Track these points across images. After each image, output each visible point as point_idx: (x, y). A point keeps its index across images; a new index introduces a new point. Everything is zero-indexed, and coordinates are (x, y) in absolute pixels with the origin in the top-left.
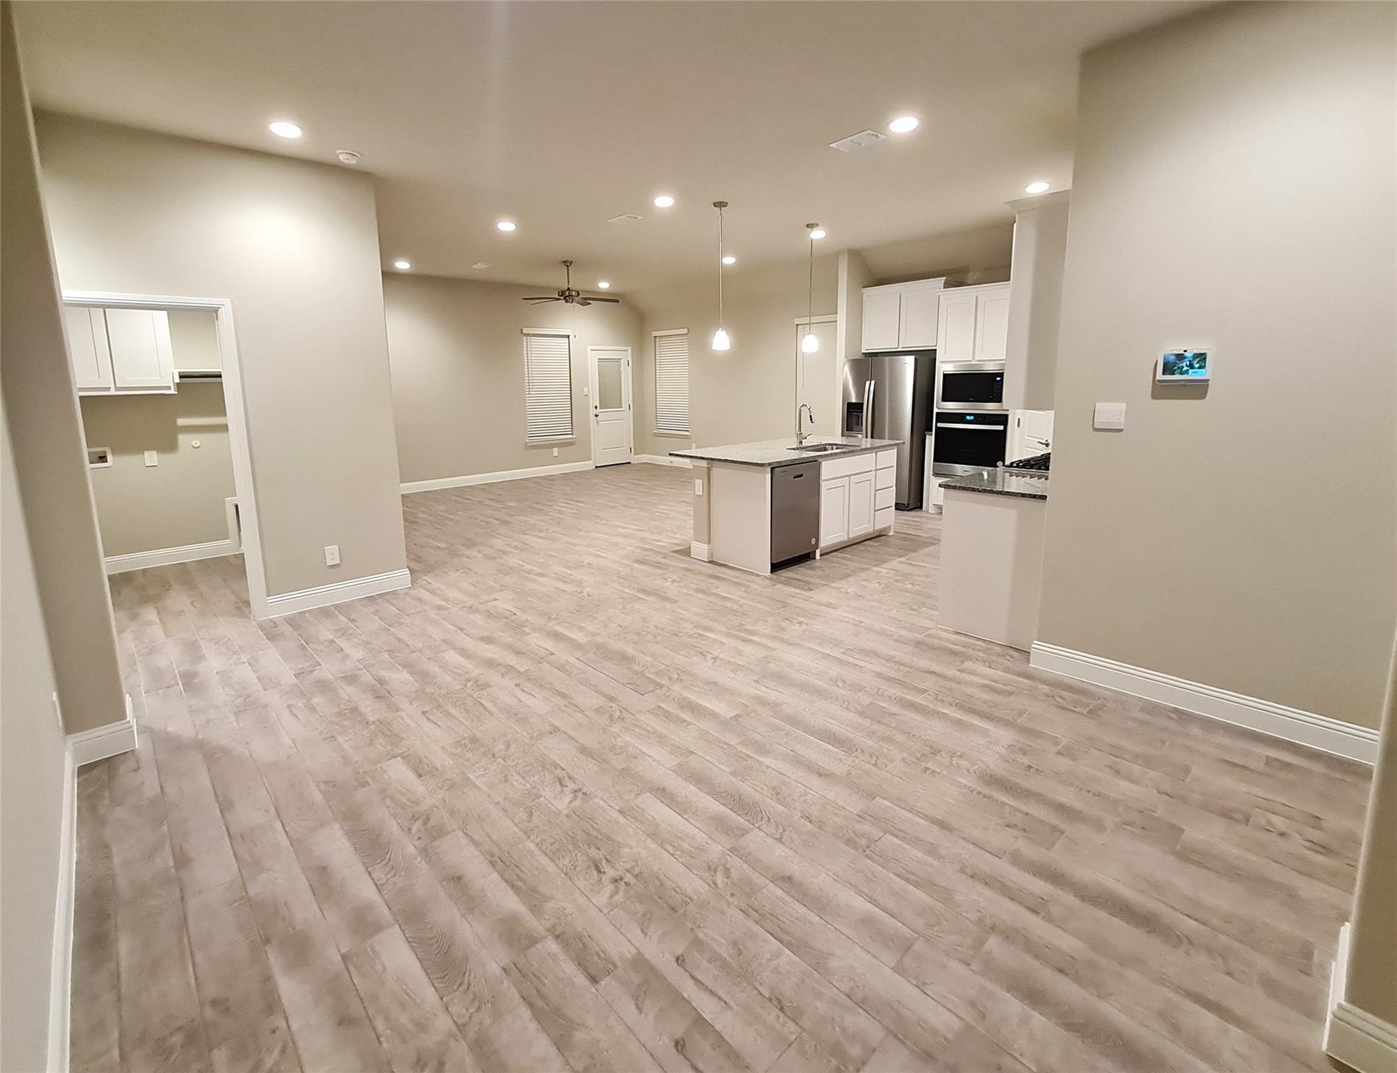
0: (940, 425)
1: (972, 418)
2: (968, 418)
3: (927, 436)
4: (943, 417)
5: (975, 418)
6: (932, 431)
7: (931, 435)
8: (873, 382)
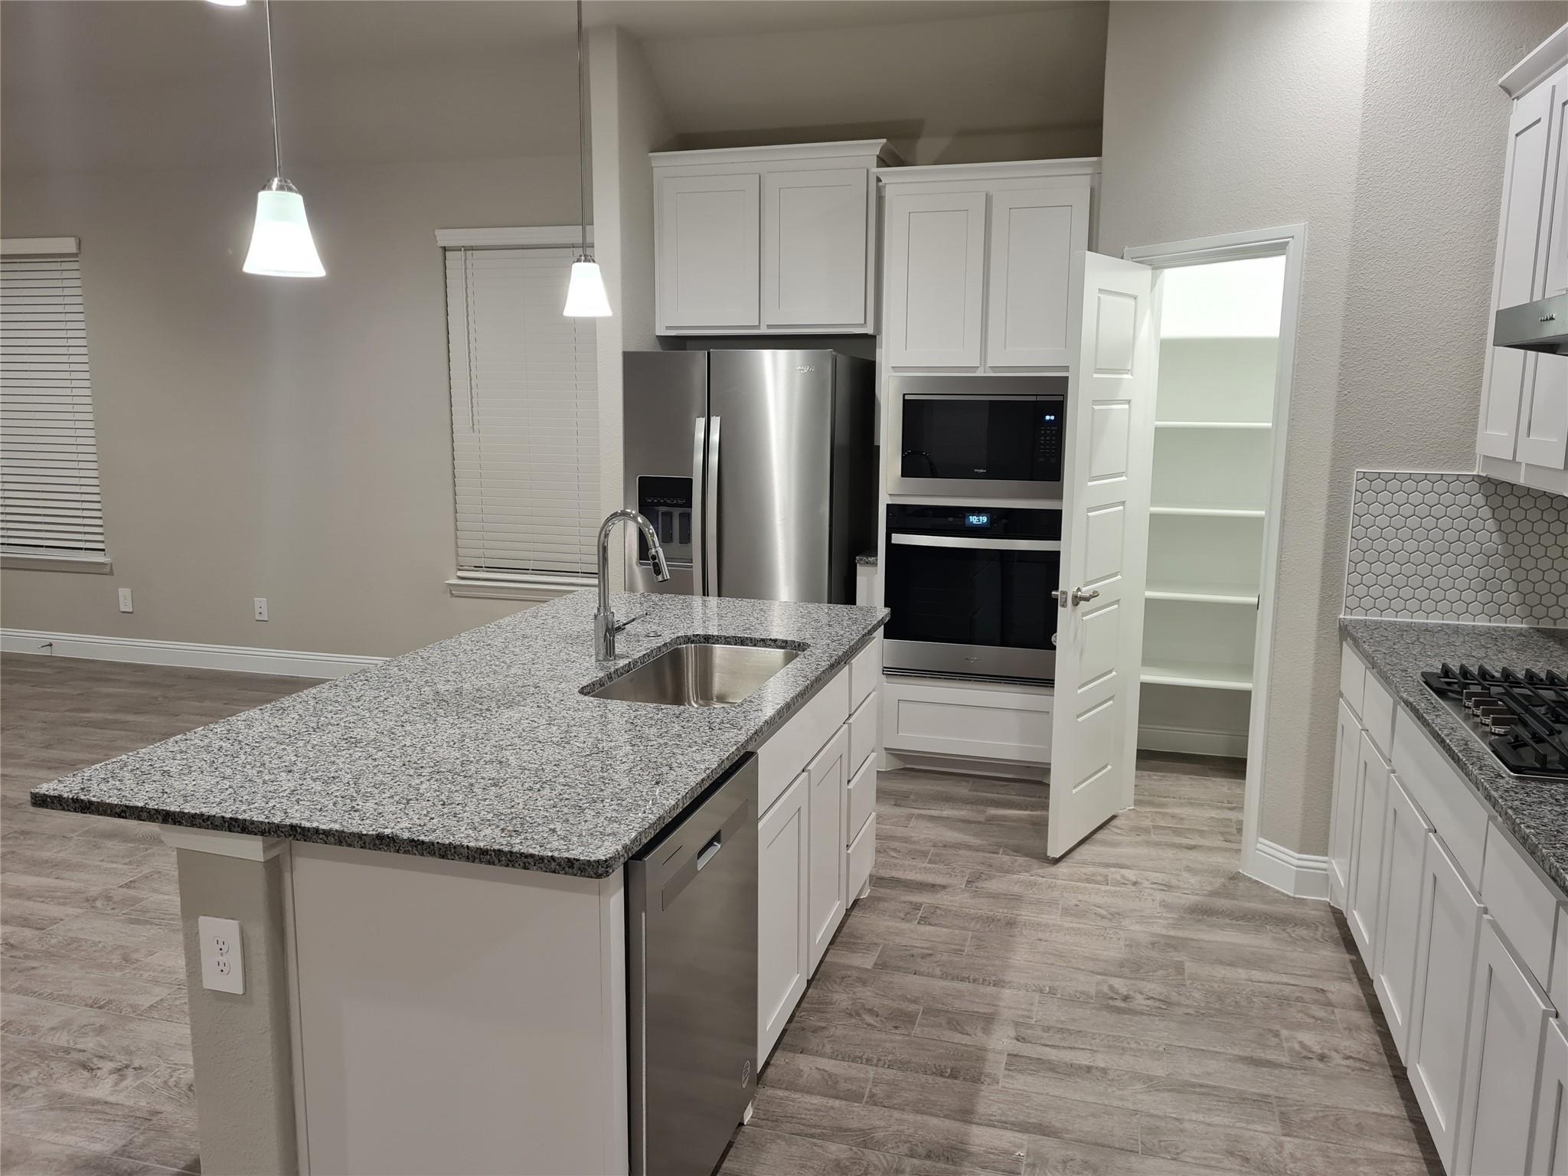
0: (898, 539)
1: (984, 519)
2: (974, 519)
3: (860, 569)
4: (904, 517)
5: (991, 521)
6: (875, 554)
7: (875, 564)
8: (716, 422)
